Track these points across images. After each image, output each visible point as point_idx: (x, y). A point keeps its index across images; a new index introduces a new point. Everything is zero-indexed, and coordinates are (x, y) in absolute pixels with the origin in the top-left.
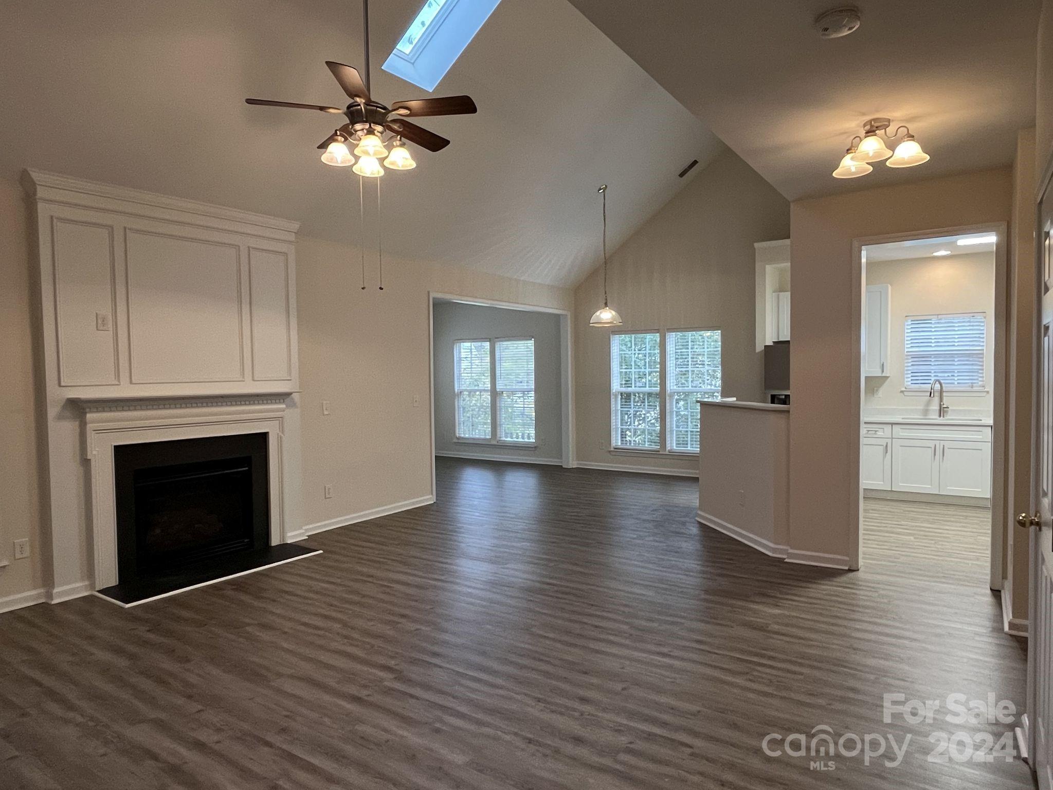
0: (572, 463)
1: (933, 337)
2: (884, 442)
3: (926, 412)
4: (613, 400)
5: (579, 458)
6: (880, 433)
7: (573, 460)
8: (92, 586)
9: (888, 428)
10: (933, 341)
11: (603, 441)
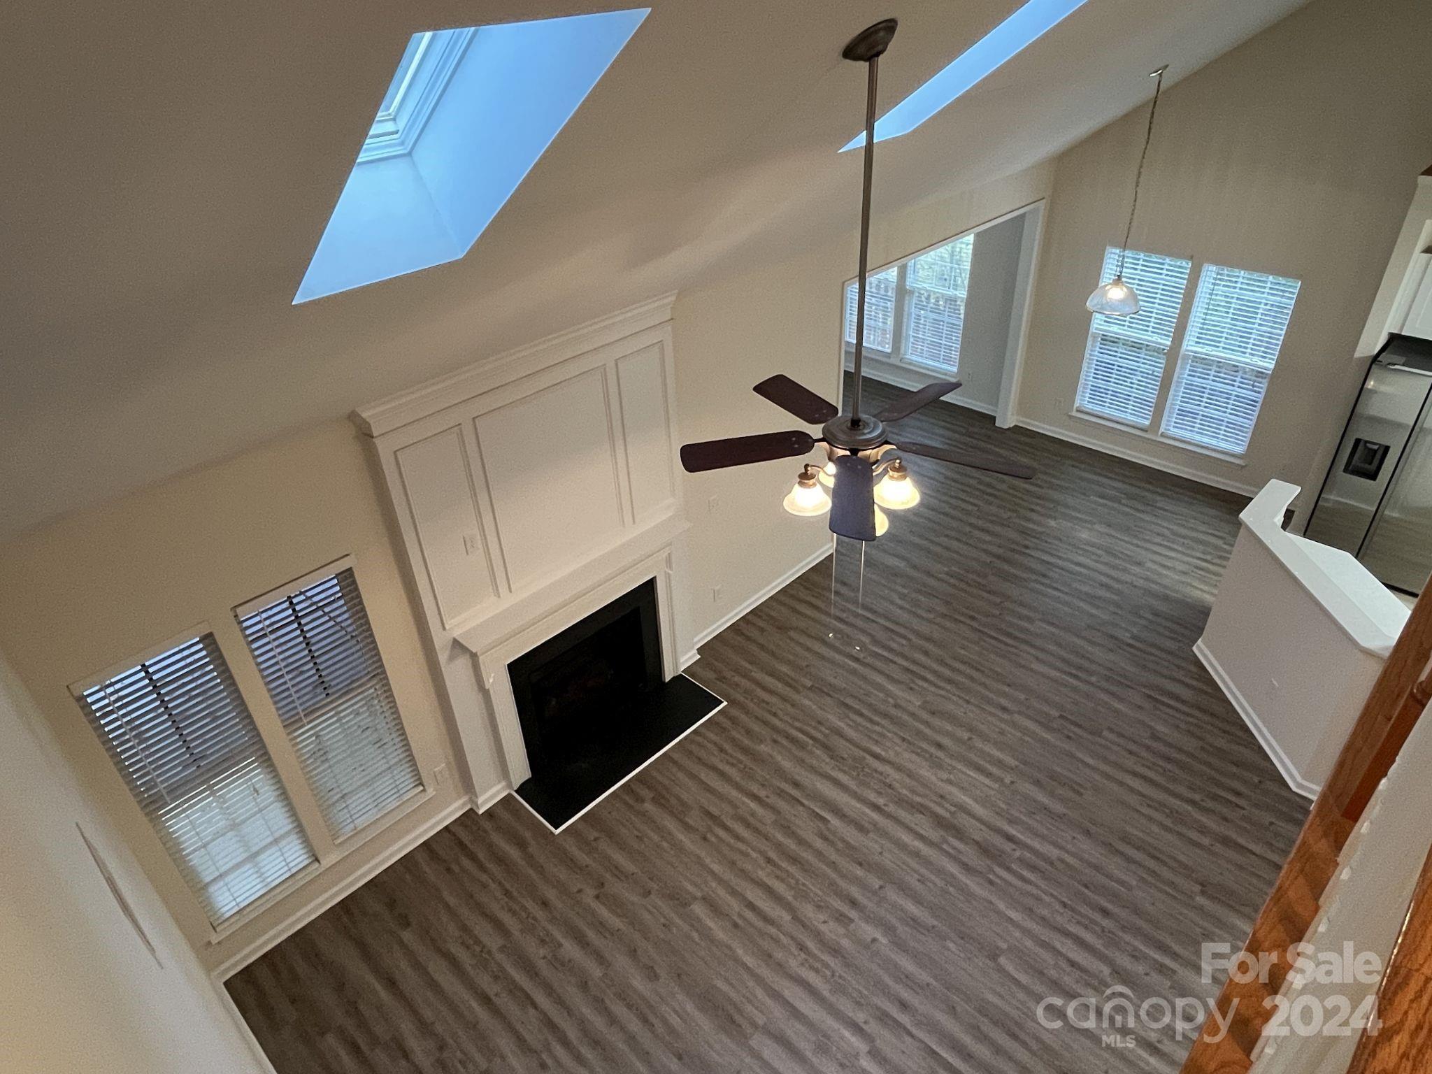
0: (1007, 419)
4: (1089, 343)
5: (1023, 409)
7: (1012, 414)
8: (509, 785)
11: (1062, 399)
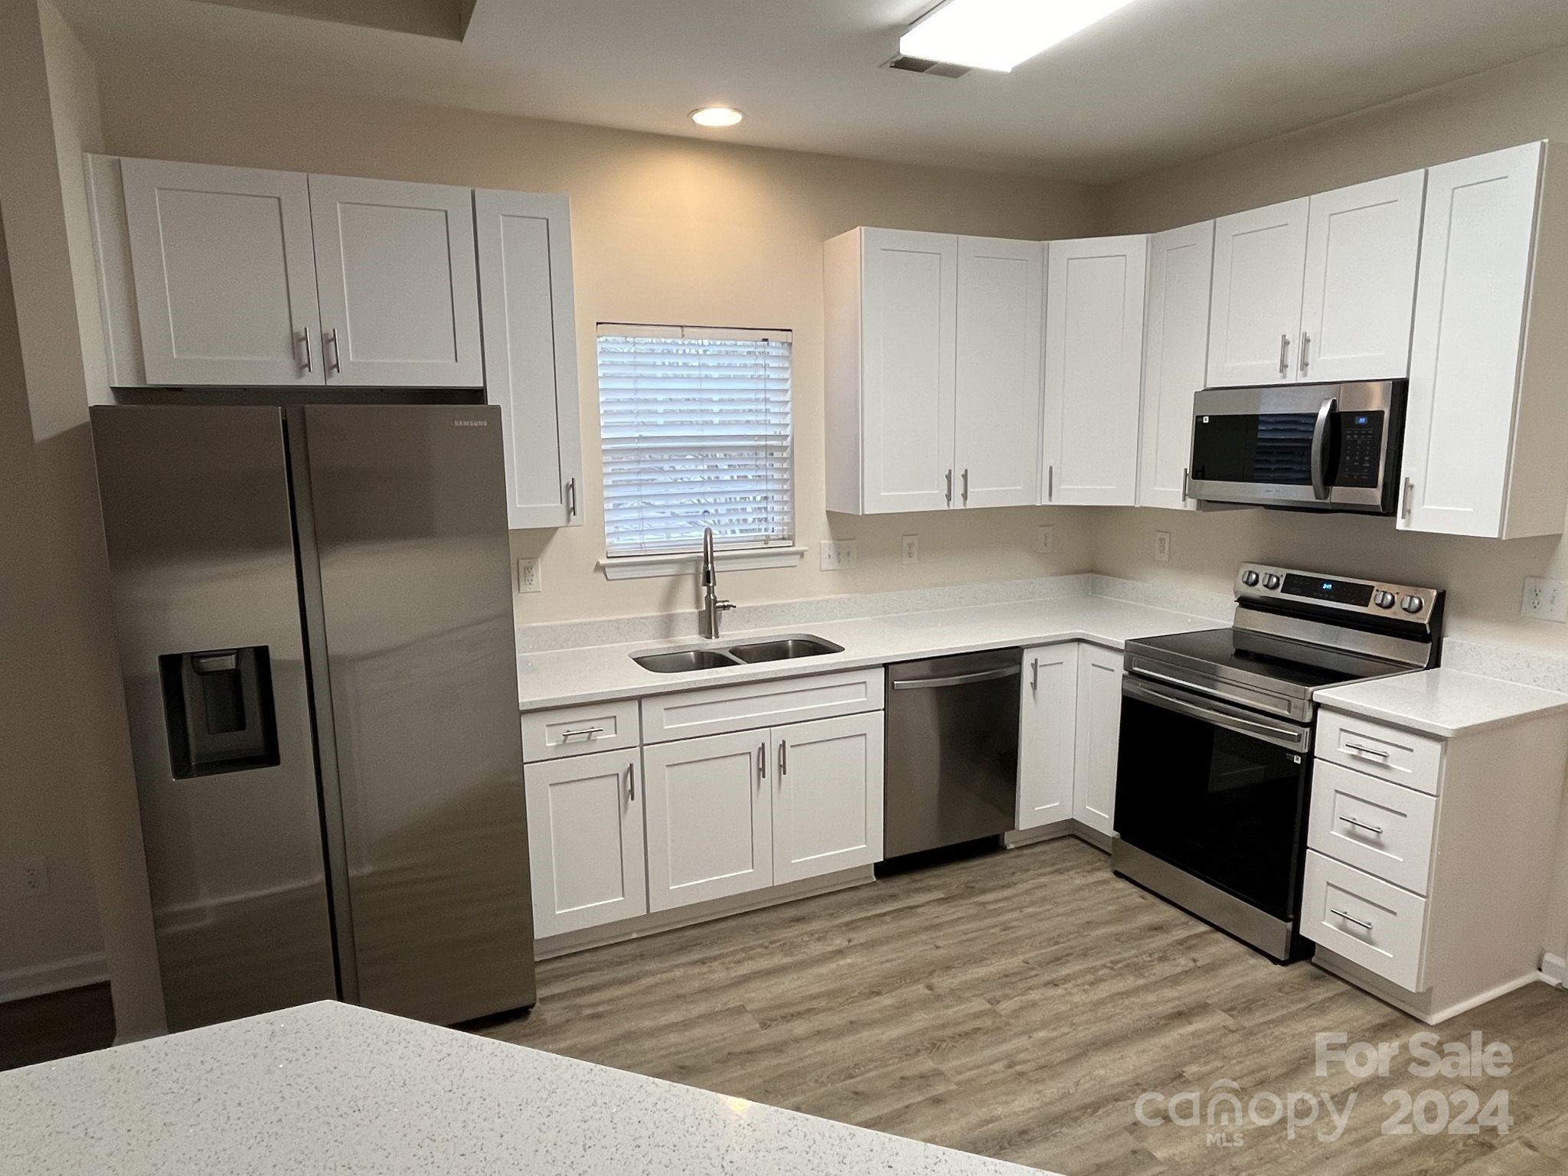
1: (660, 397)
2: (617, 763)
3: (668, 625)
6: (606, 737)
9: (628, 714)
10: (661, 409)
